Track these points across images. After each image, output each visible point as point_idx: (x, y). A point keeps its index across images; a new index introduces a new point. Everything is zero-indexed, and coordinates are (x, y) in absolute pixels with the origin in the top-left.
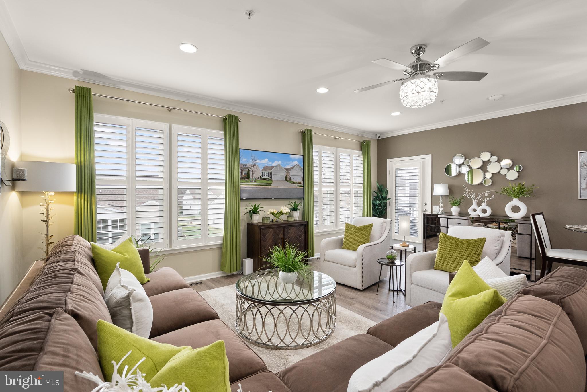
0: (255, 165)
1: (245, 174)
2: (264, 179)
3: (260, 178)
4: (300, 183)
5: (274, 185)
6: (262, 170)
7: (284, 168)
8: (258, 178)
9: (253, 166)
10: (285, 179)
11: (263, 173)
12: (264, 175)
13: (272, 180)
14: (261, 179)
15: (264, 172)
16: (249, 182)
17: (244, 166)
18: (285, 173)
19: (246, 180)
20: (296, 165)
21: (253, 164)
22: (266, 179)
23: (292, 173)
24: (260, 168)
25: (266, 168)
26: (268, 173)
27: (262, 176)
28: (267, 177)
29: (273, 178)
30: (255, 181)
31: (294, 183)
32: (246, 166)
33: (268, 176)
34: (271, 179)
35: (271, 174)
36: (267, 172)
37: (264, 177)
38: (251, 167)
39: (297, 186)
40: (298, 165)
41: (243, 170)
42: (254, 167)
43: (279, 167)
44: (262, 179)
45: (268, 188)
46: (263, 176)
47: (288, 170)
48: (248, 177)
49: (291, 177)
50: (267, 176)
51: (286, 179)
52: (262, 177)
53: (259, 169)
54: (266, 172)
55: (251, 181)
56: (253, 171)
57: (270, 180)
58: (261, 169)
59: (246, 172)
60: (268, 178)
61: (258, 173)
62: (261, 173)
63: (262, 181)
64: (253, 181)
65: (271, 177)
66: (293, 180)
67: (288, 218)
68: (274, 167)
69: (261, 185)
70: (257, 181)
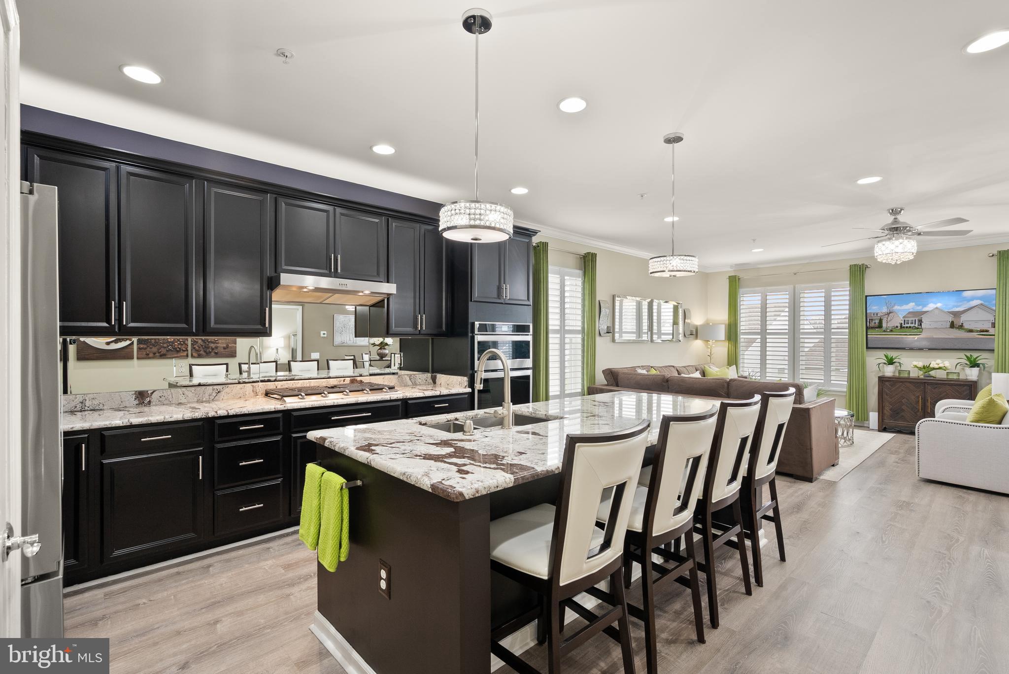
0: (890, 313)
1: (875, 323)
2: (907, 327)
3: (899, 327)
4: (988, 331)
5: (925, 335)
6: (904, 317)
7: (948, 312)
8: (897, 327)
9: (888, 314)
10: (949, 326)
11: (905, 321)
12: (908, 323)
13: (922, 329)
14: (901, 328)
15: (906, 319)
16: (881, 332)
17: (874, 314)
18: (950, 319)
19: (877, 329)
20: (976, 306)
21: (889, 311)
22: (910, 327)
23: (964, 318)
24: (900, 316)
25: (910, 314)
26: (915, 320)
28: (912, 325)
29: (924, 326)
30: (891, 331)
31: (971, 331)
32: (877, 314)
33: (915, 324)
34: (920, 327)
35: (920, 321)
36: (912, 319)
37: (906, 325)
38: (884, 315)
39: (978, 335)
40: (982, 304)
41: (872, 319)
42: (890, 315)
43: (937, 312)
44: (904, 327)
45: (915, 338)
46: (904, 324)
47: (957, 314)
48: (880, 326)
49: (962, 323)
50: (912, 323)
51: (953, 326)
52: (903, 325)
53: (898, 316)
54: (910, 319)
55: (884, 331)
56: (889, 319)
57: (918, 328)
58: (901, 317)
59: (877, 321)
60: (914, 326)
61: (897, 321)
62: (902, 320)
63: (903, 330)
64: (888, 331)
65: (921, 325)
66: (967, 326)
67: (948, 376)
68: (926, 312)
69: (901, 335)
70: (894, 330)
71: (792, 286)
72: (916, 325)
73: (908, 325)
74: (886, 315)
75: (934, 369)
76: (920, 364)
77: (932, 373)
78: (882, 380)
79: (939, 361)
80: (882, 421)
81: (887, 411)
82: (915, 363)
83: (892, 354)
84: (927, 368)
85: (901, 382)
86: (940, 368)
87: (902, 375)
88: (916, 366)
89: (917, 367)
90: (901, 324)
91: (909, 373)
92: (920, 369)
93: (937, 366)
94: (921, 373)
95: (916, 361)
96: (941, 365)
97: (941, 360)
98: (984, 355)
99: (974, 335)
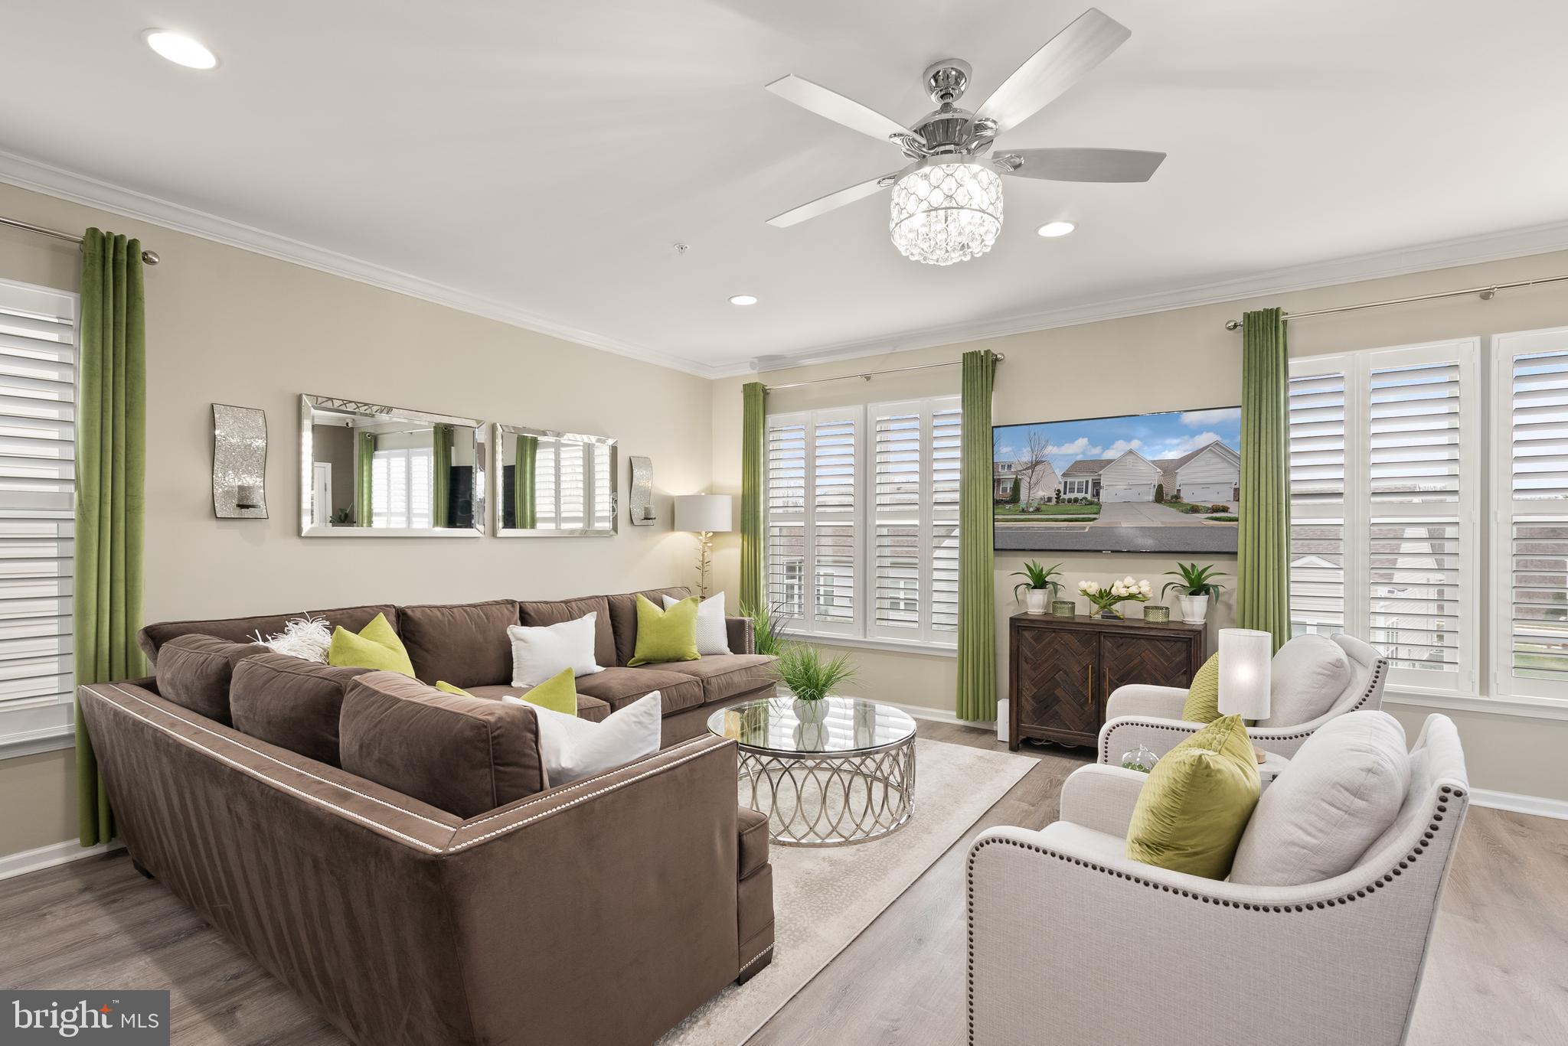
0: (1037, 463)
1: (1004, 490)
2: (1069, 501)
3: (1054, 500)
4: (1225, 509)
6: (1064, 475)
7: (1154, 462)
8: (1050, 500)
9: (1033, 465)
10: (1151, 498)
11: (1066, 483)
12: (1072, 490)
13: (1098, 504)
14: (1058, 502)
15: (1069, 480)
16: (1018, 512)
17: (1004, 467)
18: (1155, 478)
19: (1009, 506)
20: (1208, 446)
21: (1034, 459)
22: (1076, 500)
23: (1183, 477)
24: (1057, 471)
25: (1078, 467)
26: (1087, 482)
27: (1062, 494)
28: (1080, 496)
29: (1104, 498)
30: (1038, 510)
31: (1195, 509)
32: (1010, 467)
33: (1086, 493)
34: (1096, 500)
35: (1097, 485)
36: (1083, 480)
37: (1068, 495)
38: (1024, 470)
39: (1207, 518)
40: (1217, 444)
41: (999, 481)
42: (1037, 468)
43: (1131, 462)
44: (1064, 501)
45: (1085, 528)
46: (1065, 493)
47: (1170, 467)
48: (1015, 499)
49: (1179, 491)
50: (1080, 490)
51: (1160, 497)
52: (1063, 496)
53: (1054, 472)
54: (1076, 481)
55: (1023, 511)
56: (1034, 479)
57: (1091, 503)
58: (1059, 473)
59: (1009, 485)
60: (1084, 498)
61: (1049, 484)
62: (1060, 483)
63: (1062, 507)
64: (1031, 510)
65: (1098, 494)
66: (1187, 498)
67: (1146, 614)
68: (1109, 462)
69: (1056, 520)
70: (1043, 508)
72: (1089, 496)
73: (1072, 496)
74: (1027, 469)
75: (1120, 598)
76: (1093, 588)
77: (1117, 608)
78: (1019, 625)
79: (1129, 580)
80: (1018, 725)
81: (1028, 704)
82: (1084, 585)
84: (1105, 598)
85: (1054, 631)
86: (1131, 597)
87: (1059, 614)
88: (1085, 592)
89: (1088, 595)
90: (1059, 491)
91: (1073, 609)
92: (1094, 598)
93: (1124, 592)
94: (1096, 607)
95: (1086, 581)
96: (1134, 590)
97: (1134, 578)
98: (1219, 564)
99: (1200, 518)
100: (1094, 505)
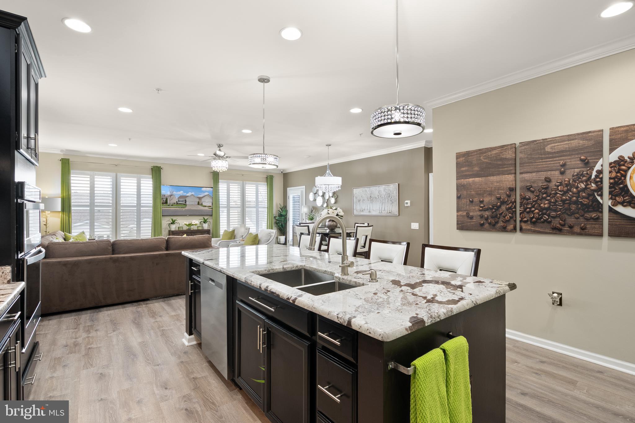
0: (171, 195)
2: (180, 204)
3: (176, 203)
4: (211, 207)
5: (187, 208)
6: (178, 198)
7: (197, 197)
8: (175, 203)
9: (171, 196)
10: (197, 204)
11: (178, 200)
12: (180, 202)
17: (163, 195)
18: (198, 200)
19: (165, 204)
20: (206, 195)
22: (181, 204)
23: (203, 200)
25: (181, 197)
26: (183, 200)
28: (182, 203)
29: (187, 203)
30: (172, 205)
31: (205, 206)
32: (165, 196)
35: (185, 201)
38: (168, 197)
39: (208, 208)
40: (208, 195)
41: (162, 198)
43: (192, 197)
45: (182, 210)
47: (200, 198)
48: (166, 202)
49: (202, 203)
50: (182, 202)
51: (198, 204)
52: (178, 203)
53: (176, 198)
54: (181, 200)
55: (168, 205)
56: (171, 198)
57: (184, 204)
59: (165, 200)
61: (175, 200)
63: (178, 205)
64: (170, 205)
65: (186, 203)
66: (204, 204)
67: (198, 228)
68: (188, 196)
69: (177, 208)
70: (174, 205)
71: (115, 173)
72: (184, 203)
73: (180, 203)
75: (193, 225)
76: (187, 223)
77: (191, 227)
79: (194, 221)
82: (185, 223)
83: (174, 218)
84: (190, 225)
85: (178, 232)
87: (180, 229)
91: (183, 228)
92: (187, 225)
94: (188, 227)
96: (195, 223)
98: (210, 217)
99: (206, 208)
100: (185, 205)
